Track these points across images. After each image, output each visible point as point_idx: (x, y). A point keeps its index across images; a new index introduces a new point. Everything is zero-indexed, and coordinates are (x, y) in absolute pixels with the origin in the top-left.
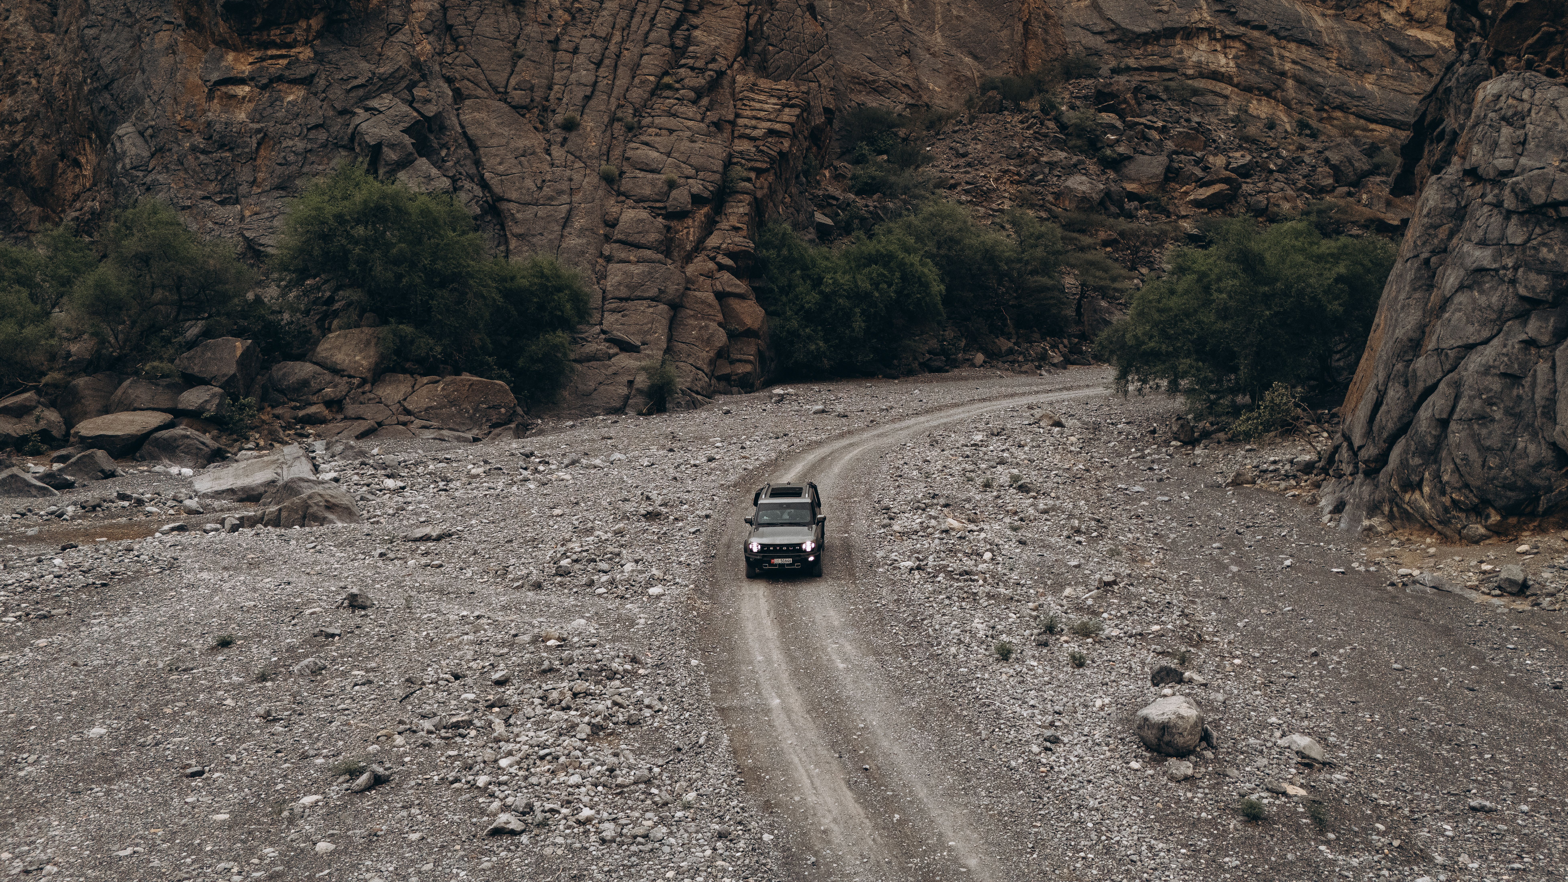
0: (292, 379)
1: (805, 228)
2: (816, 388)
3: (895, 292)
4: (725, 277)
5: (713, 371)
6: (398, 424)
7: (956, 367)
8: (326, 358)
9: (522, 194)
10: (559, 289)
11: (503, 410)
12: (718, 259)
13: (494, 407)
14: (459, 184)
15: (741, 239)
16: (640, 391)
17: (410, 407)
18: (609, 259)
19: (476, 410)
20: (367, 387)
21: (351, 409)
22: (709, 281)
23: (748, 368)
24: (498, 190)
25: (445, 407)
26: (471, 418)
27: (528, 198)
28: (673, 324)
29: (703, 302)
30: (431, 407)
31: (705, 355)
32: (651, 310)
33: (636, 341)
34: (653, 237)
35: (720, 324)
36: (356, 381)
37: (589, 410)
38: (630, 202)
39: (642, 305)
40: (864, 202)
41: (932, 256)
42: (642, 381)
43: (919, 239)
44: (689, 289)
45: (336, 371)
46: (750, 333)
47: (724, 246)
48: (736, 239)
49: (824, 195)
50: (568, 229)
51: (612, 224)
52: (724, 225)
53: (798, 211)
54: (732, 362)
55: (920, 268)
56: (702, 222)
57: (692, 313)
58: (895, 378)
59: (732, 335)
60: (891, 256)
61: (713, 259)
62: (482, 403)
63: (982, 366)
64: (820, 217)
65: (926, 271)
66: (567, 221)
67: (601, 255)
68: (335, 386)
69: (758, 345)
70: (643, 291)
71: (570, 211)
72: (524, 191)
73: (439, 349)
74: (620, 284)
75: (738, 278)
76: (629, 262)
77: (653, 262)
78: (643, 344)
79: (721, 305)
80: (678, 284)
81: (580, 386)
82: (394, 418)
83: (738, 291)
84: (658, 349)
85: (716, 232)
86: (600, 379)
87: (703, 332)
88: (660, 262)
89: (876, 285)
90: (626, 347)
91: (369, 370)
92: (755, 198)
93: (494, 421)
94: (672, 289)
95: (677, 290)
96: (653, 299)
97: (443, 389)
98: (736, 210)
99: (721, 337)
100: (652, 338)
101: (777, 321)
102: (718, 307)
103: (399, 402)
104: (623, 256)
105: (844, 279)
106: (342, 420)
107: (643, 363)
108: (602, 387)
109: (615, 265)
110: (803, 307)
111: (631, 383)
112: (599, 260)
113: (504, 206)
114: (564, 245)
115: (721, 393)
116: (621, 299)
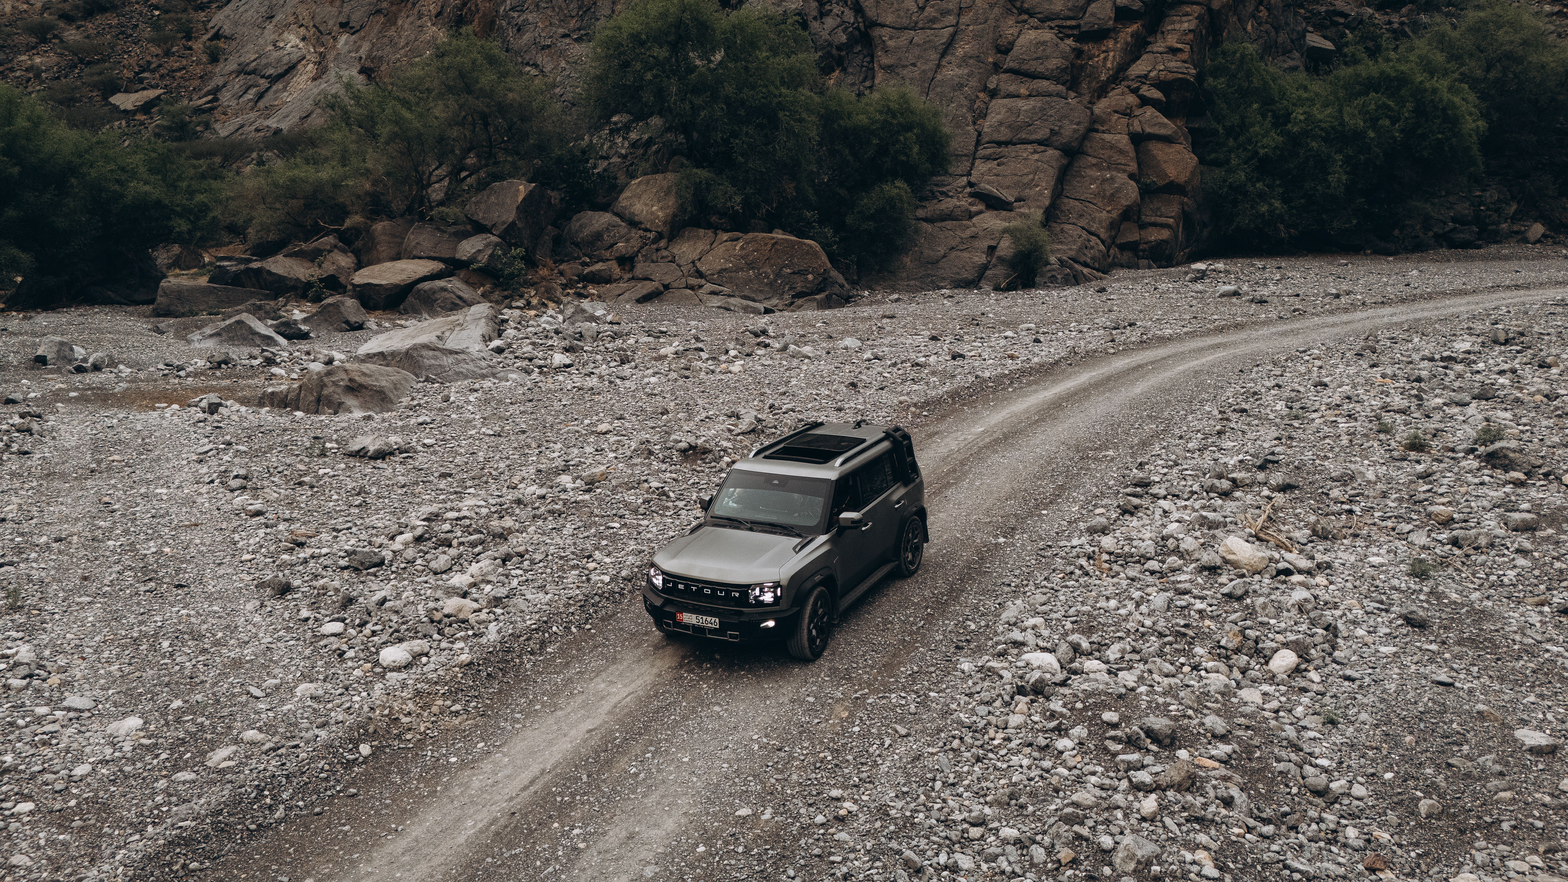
0: (586, 232)
1: (1286, 52)
2: (1259, 264)
3: (1402, 131)
4: (1148, 114)
5: (1113, 238)
6: (686, 287)
7: (1496, 242)
8: (625, 208)
9: (899, 16)
10: (908, 128)
11: (810, 277)
12: (1141, 92)
13: (799, 273)
14: (828, 7)
15: (1179, 64)
16: (1001, 259)
17: (703, 269)
18: (993, 94)
19: (778, 275)
20: (662, 243)
21: (640, 268)
22: (1124, 120)
23: (1165, 234)
24: (871, 13)
25: (742, 269)
26: (771, 284)
27: (905, 22)
28: (1063, 176)
29: (1112, 147)
30: (725, 270)
31: (1104, 215)
32: (1036, 156)
33: (1008, 196)
34: (1054, 63)
35: (1131, 176)
36: (652, 235)
37: (932, 282)
38: (1034, 21)
39: (1025, 151)
40: (1387, 18)
41: (1473, 83)
42: (1006, 247)
43: (1455, 57)
44: (1097, 131)
45: (633, 223)
46: (1173, 188)
47: (1152, 74)
48: (1172, 64)
49: (1326, 12)
50: (948, 58)
51: (1005, 50)
52: (1159, 46)
53: (1277, 29)
54: (1143, 226)
55: (1446, 96)
56: (1127, 43)
57: (1094, 161)
58: (1390, 255)
59: (1147, 191)
60: (1402, 80)
61: (1135, 91)
62: (786, 266)
63: (1538, 241)
64: (1315, 40)
65: (1457, 100)
66: (948, 47)
67: (985, 89)
68: (628, 241)
69: (1182, 204)
70: (1030, 132)
71: (953, 36)
72: (902, 13)
73: (738, 199)
74: (1001, 123)
75: (1167, 116)
76: (1018, 96)
77: (1050, 95)
78: (1018, 200)
79: (1137, 152)
80: (1078, 124)
81: (926, 252)
82: (684, 280)
83: (1163, 132)
84: (1039, 207)
85: (1145, 57)
86: (953, 243)
87: (1106, 186)
88: (1059, 95)
89: (1373, 121)
90: (994, 204)
91: (665, 223)
92: (1210, 10)
93: (799, 289)
94: (1069, 130)
95: (1075, 131)
96: (1040, 143)
97: (742, 248)
98: (1177, 26)
99: (1131, 192)
100: (1032, 193)
101: (1218, 173)
102: (1132, 154)
103: (693, 262)
104: (1012, 88)
105: (1322, 114)
106: (629, 280)
107: (1014, 224)
108: (954, 254)
109: (1000, 101)
110: (1257, 153)
111: (992, 249)
112: (981, 95)
113: (877, 32)
114: (939, 77)
115: (1122, 266)
116: (999, 144)
